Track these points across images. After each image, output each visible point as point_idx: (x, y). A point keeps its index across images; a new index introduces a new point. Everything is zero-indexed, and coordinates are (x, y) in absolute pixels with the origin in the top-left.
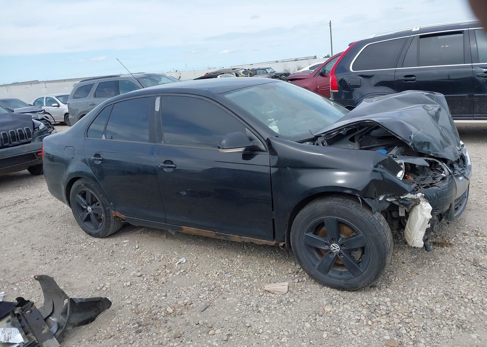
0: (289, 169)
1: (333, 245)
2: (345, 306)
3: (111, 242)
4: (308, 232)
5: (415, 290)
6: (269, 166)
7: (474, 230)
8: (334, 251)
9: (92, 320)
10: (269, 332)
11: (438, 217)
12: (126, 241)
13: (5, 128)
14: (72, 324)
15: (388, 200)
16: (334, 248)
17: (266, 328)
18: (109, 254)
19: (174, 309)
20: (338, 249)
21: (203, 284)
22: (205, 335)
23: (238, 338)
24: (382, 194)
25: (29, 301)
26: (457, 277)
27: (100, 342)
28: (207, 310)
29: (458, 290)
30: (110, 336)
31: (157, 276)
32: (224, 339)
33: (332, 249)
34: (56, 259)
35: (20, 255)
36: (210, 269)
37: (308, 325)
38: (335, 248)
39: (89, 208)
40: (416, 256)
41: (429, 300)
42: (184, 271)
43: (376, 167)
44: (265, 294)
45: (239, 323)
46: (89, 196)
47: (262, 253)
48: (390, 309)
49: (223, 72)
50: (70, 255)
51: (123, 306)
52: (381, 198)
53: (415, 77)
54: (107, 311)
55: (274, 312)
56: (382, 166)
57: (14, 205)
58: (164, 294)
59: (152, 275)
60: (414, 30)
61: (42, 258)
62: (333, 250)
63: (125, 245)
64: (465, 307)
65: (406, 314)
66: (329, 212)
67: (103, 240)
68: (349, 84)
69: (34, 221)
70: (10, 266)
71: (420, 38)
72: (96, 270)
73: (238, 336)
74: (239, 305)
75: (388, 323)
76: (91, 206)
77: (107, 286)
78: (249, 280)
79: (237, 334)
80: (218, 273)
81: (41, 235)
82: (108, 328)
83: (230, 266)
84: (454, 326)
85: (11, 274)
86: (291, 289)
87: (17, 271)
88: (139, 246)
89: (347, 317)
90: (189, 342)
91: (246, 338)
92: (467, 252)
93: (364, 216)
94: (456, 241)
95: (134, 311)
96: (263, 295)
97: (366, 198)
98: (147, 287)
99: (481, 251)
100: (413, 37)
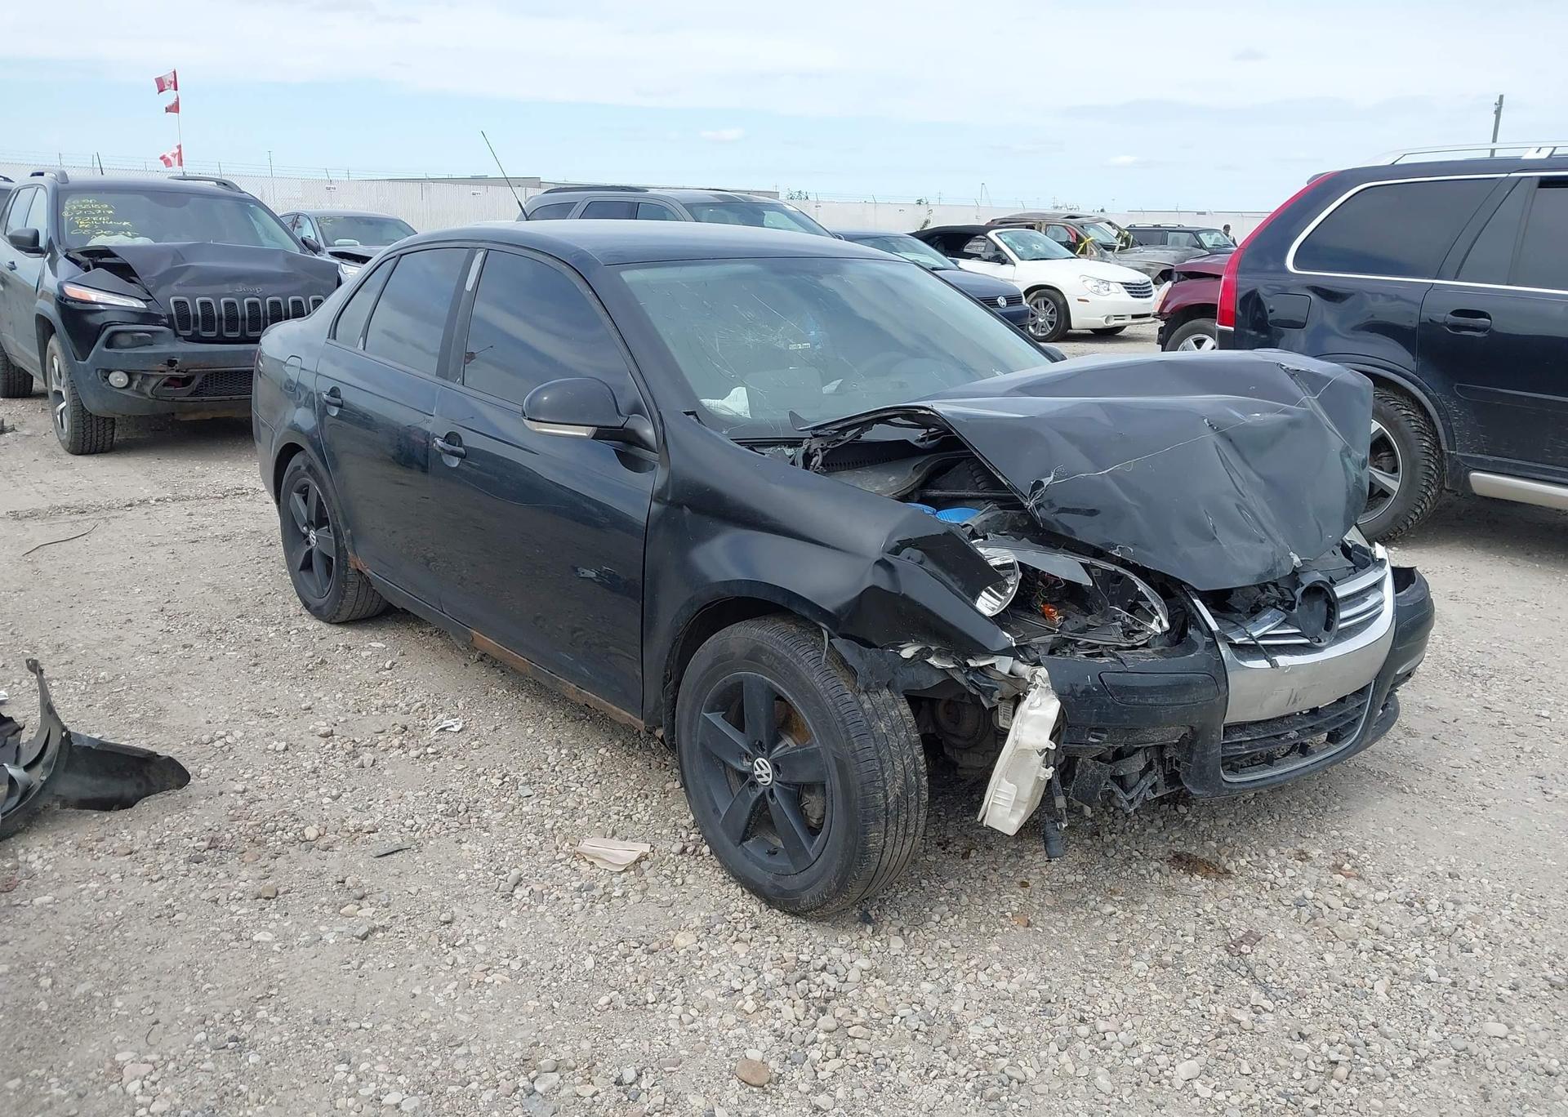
0: (687, 511)
1: (759, 760)
2: (737, 947)
3: (341, 637)
4: (712, 710)
5: (973, 963)
6: (651, 498)
7: (1345, 850)
8: (760, 780)
9: (125, 803)
10: (480, 949)
11: (1164, 769)
12: (380, 645)
13: (259, 289)
14: (60, 796)
15: (931, 661)
16: (760, 772)
17: (482, 938)
18: (307, 665)
19: (322, 833)
20: (768, 775)
21: (445, 795)
22: (328, 911)
23: (397, 940)
24: (907, 638)
25: (11, 719)
26: (1136, 965)
27: (95, 857)
28: (394, 856)
29: (1092, 999)
30: (128, 851)
31: (366, 746)
32: (357, 933)
33: (756, 773)
34: (185, 647)
35: (124, 618)
36: (498, 764)
37: (590, 963)
38: (763, 770)
39: (312, 535)
40: (1080, 878)
41: (980, 1001)
42: (434, 751)
43: (896, 551)
44: (569, 860)
45: (433, 907)
46: (313, 499)
47: (670, 758)
48: (843, 990)
49: (1030, 221)
50: (223, 647)
51: (221, 794)
52: (908, 652)
53: (1490, 318)
54: (178, 794)
55: (541, 908)
56: (917, 554)
57: (219, 498)
58: (335, 792)
59: (354, 741)
60: (1531, 155)
61: (160, 638)
62: (759, 777)
63: (364, 654)
64: (1062, 1048)
65: (877, 1015)
66: (754, 656)
67: (327, 629)
68: (1271, 311)
69: (225, 547)
70: (78, 638)
71: (1540, 187)
72: (244, 695)
73: (400, 935)
74: (476, 866)
75: (799, 1020)
76: (317, 530)
77: (229, 739)
78: (567, 816)
79: (402, 932)
80: (507, 779)
81: (209, 585)
82: (141, 833)
83: (557, 769)
84: (969, 1086)
85: (66, 657)
86: (645, 865)
87: (85, 655)
88: (393, 664)
89: (710, 975)
90: (277, 916)
91: (412, 947)
92: (1250, 907)
94: (1249, 866)
95: (231, 812)
96: (560, 861)
97: (844, 636)
98: (316, 765)
99: (1298, 917)
100: (1516, 180)
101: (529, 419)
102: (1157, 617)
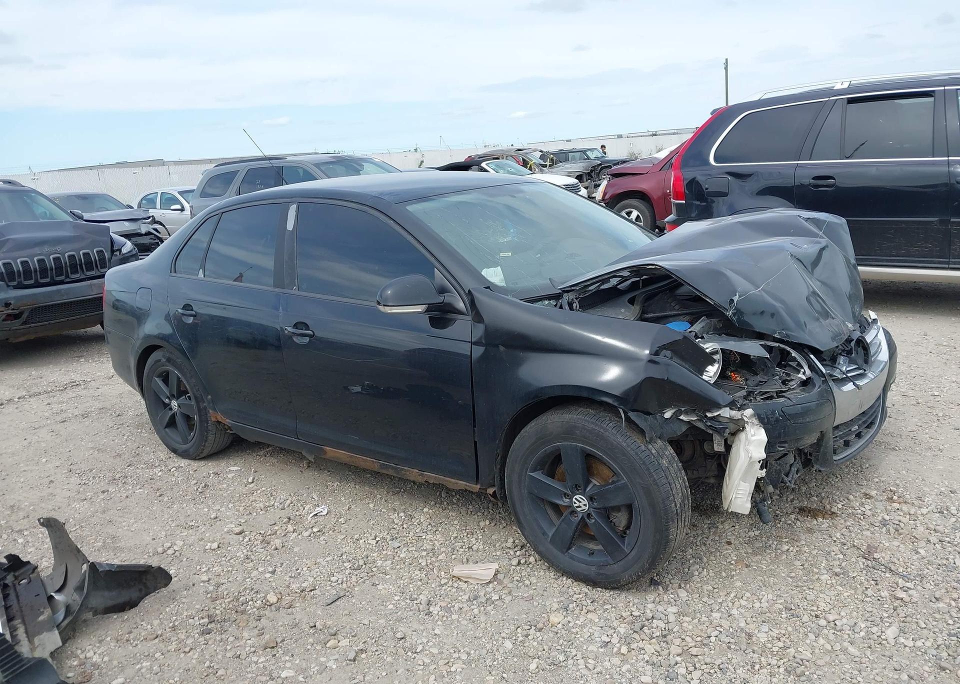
0: (502, 348)
1: (577, 497)
2: (590, 616)
3: (207, 468)
4: (534, 470)
5: (732, 595)
6: (469, 342)
7: (889, 489)
8: (578, 509)
9: (132, 604)
10: (435, 651)
11: (801, 458)
12: (236, 468)
14: (93, 608)
15: (682, 417)
16: (578, 504)
17: (430, 644)
18: (197, 490)
19: (280, 597)
20: (585, 505)
21: (344, 557)
22: (319, 647)
23: (376, 657)
24: (669, 406)
25: (28, 562)
26: (822, 578)
27: (134, 644)
28: (338, 603)
29: (814, 603)
30: (155, 636)
31: (270, 535)
32: (349, 658)
33: (575, 505)
34: (103, 492)
35: (47, 480)
36: (366, 531)
37: (508, 644)
38: (581, 503)
39: (174, 404)
40: (757, 533)
41: (752, 617)
42: (319, 529)
43: (657, 353)
44: (450, 583)
45: (386, 631)
46: (173, 381)
48: (670, 628)
49: (497, 154)
50: (130, 487)
51: (194, 585)
52: (668, 414)
53: (834, 179)
54: (164, 591)
55: (455, 617)
56: (668, 353)
57: (62, 390)
58: (271, 569)
59: (260, 533)
60: (838, 86)
61: (82, 489)
62: (577, 507)
63: (230, 476)
64: (817, 635)
65: (699, 639)
66: (569, 432)
67: (195, 464)
68: (707, 189)
69: (87, 422)
70: (22, 499)
71: (848, 104)
72: (166, 516)
73: (377, 653)
74: (396, 598)
75: (658, 652)
76: (177, 399)
77: (176, 548)
78: (431, 554)
79: (377, 651)
80: (378, 539)
81: (92, 448)
82: (156, 622)
83: (405, 526)
84: (782, 670)
85: (21, 514)
86: (500, 576)
87: (34, 510)
88: (254, 479)
89: (586, 637)
90: (287, 658)
91: (389, 659)
92: (859, 531)
93: (629, 446)
94: (844, 508)
95: (209, 596)
96: (445, 584)
97: (633, 411)
98: (246, 553)
99: (888, 531)
100: (835, 101)
101: (384, 306)
102: (802, 370)
